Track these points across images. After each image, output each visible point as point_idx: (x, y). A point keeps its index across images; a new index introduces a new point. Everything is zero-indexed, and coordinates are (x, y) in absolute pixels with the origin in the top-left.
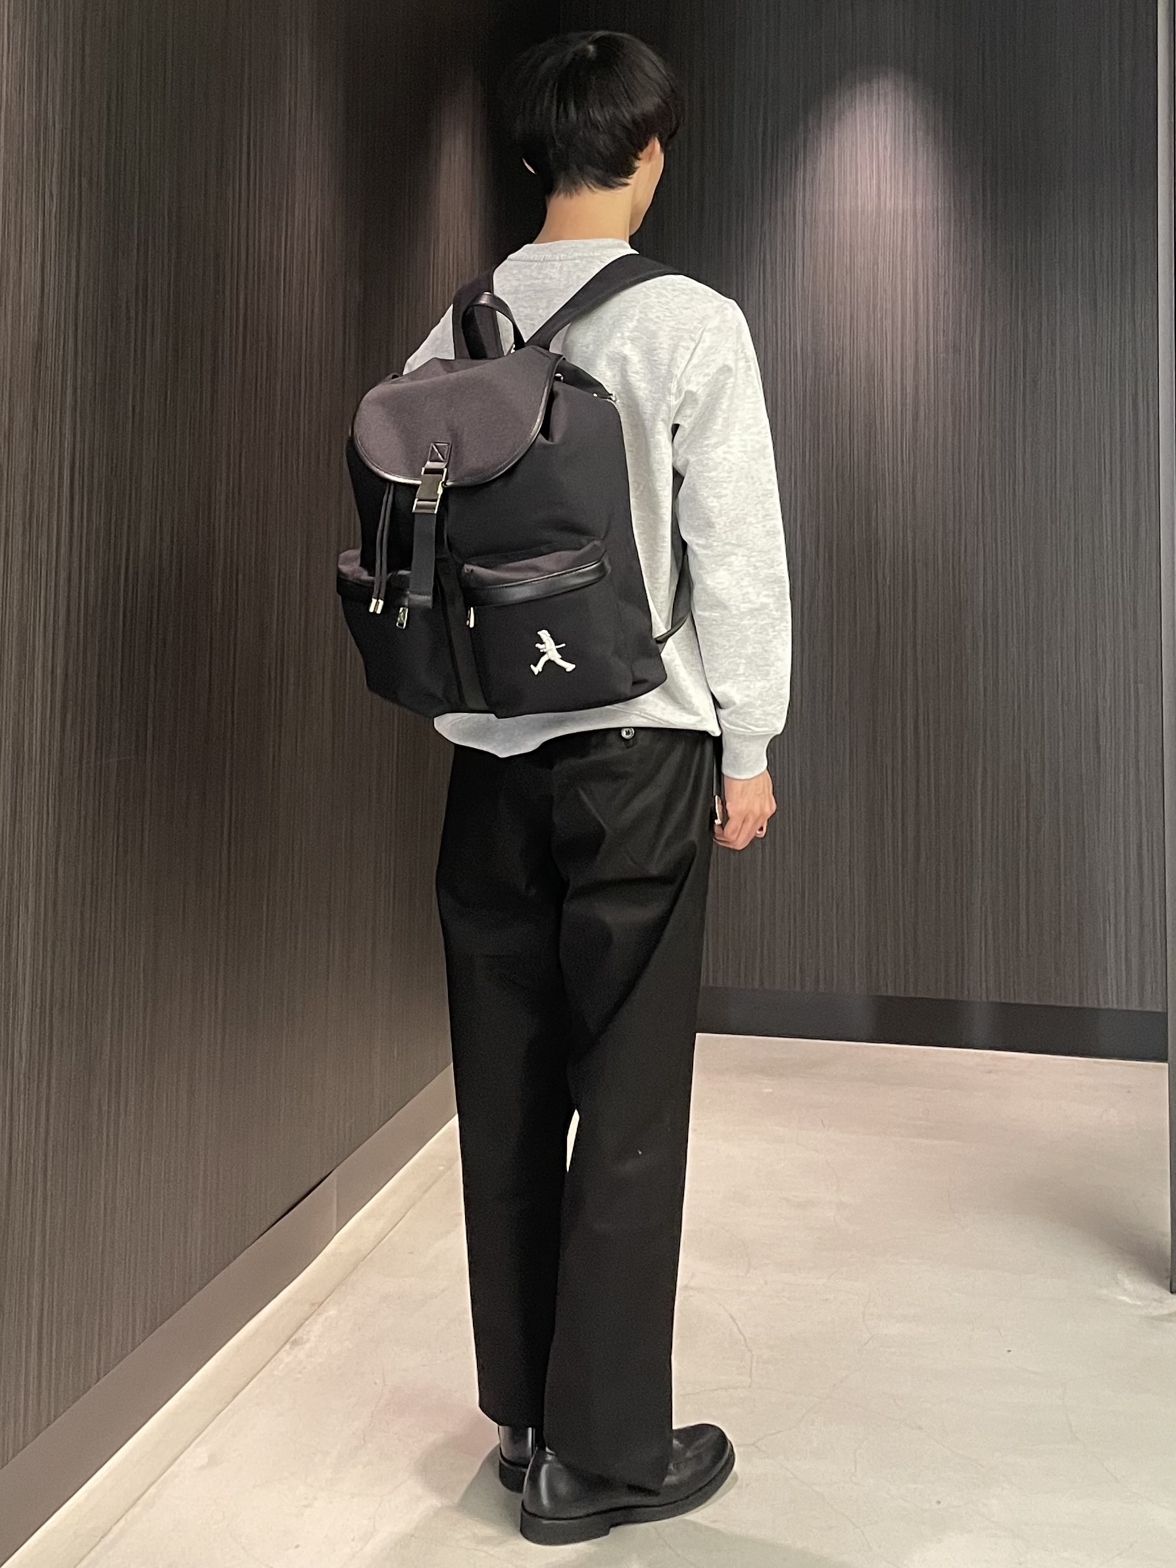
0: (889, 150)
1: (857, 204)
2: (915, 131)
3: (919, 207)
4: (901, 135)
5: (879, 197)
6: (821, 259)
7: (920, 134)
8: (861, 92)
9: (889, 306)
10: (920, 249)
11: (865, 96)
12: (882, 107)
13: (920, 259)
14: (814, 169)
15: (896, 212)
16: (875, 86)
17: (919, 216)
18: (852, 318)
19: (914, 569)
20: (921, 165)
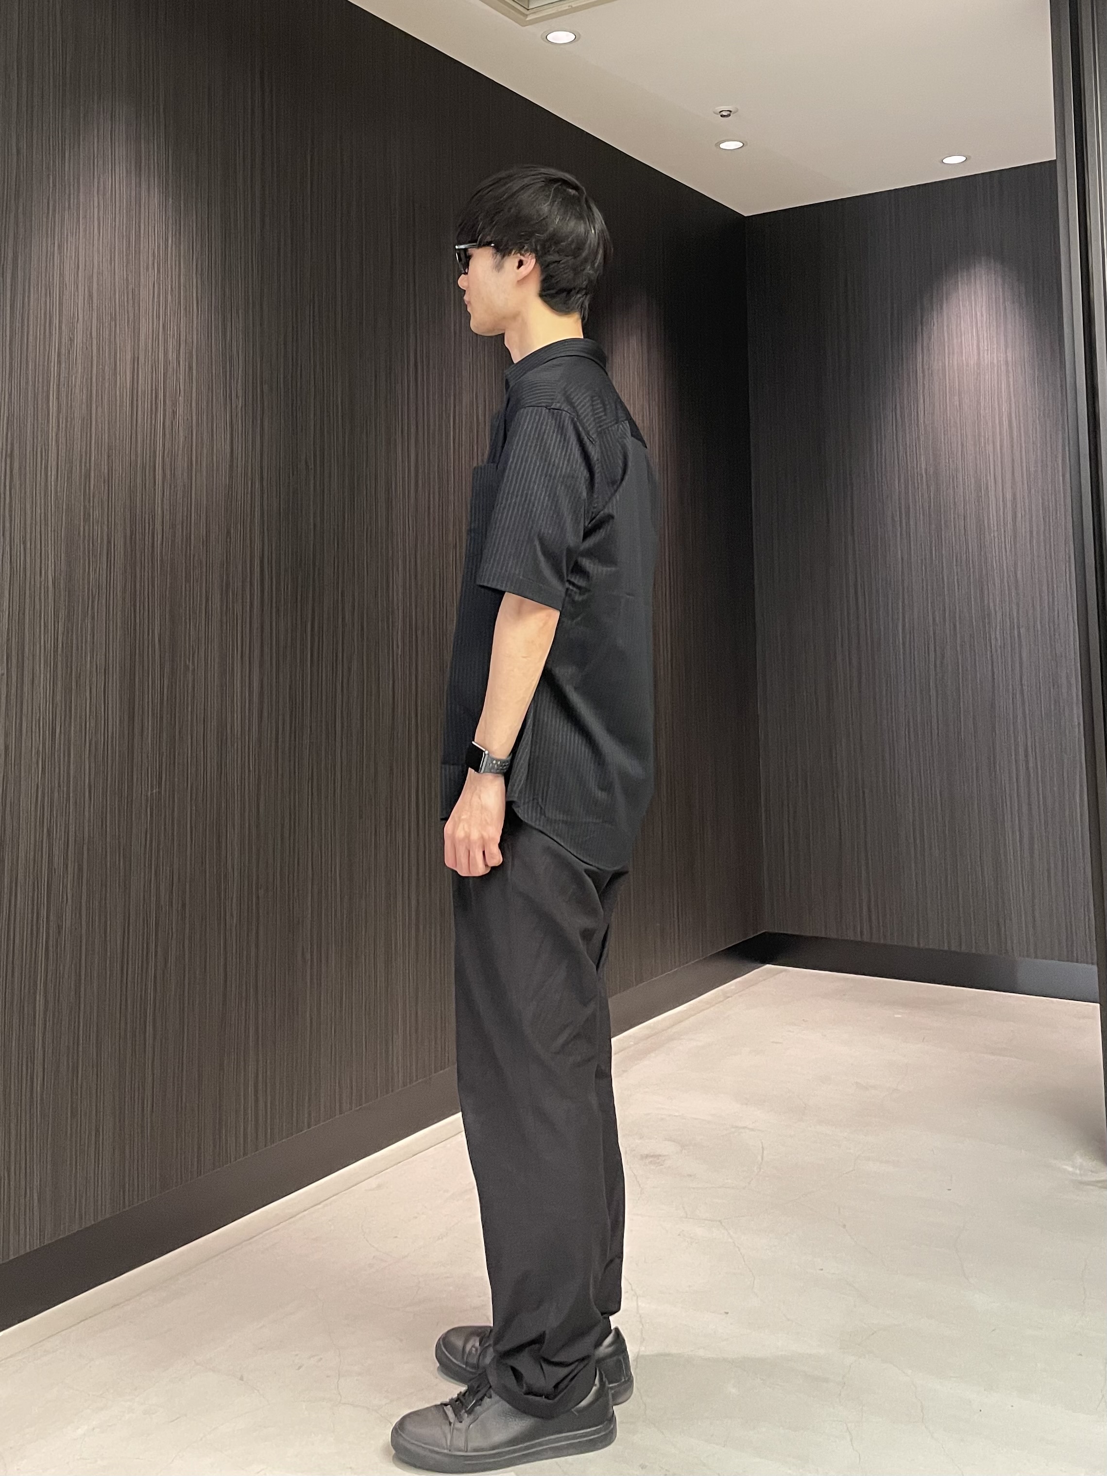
0: (985, 317)
1: (962, 360)
2: (1004, 302)
3: (1010, 359)
4: (994, 305)
5: (979, 354)
6: (937, 404)
7: (1008, 304)
8: (961, 276)
9: (991, 434)
10: (1012, 390)
11: (965, 278)
12: (978, 286)
13: (1013, 398)
14: (930, 338)
15: (992, 363)
16: (973, 271)
17: (1010, 364)
18: (962, 445)
19: (1019, 632)
20: (1009, 326)
